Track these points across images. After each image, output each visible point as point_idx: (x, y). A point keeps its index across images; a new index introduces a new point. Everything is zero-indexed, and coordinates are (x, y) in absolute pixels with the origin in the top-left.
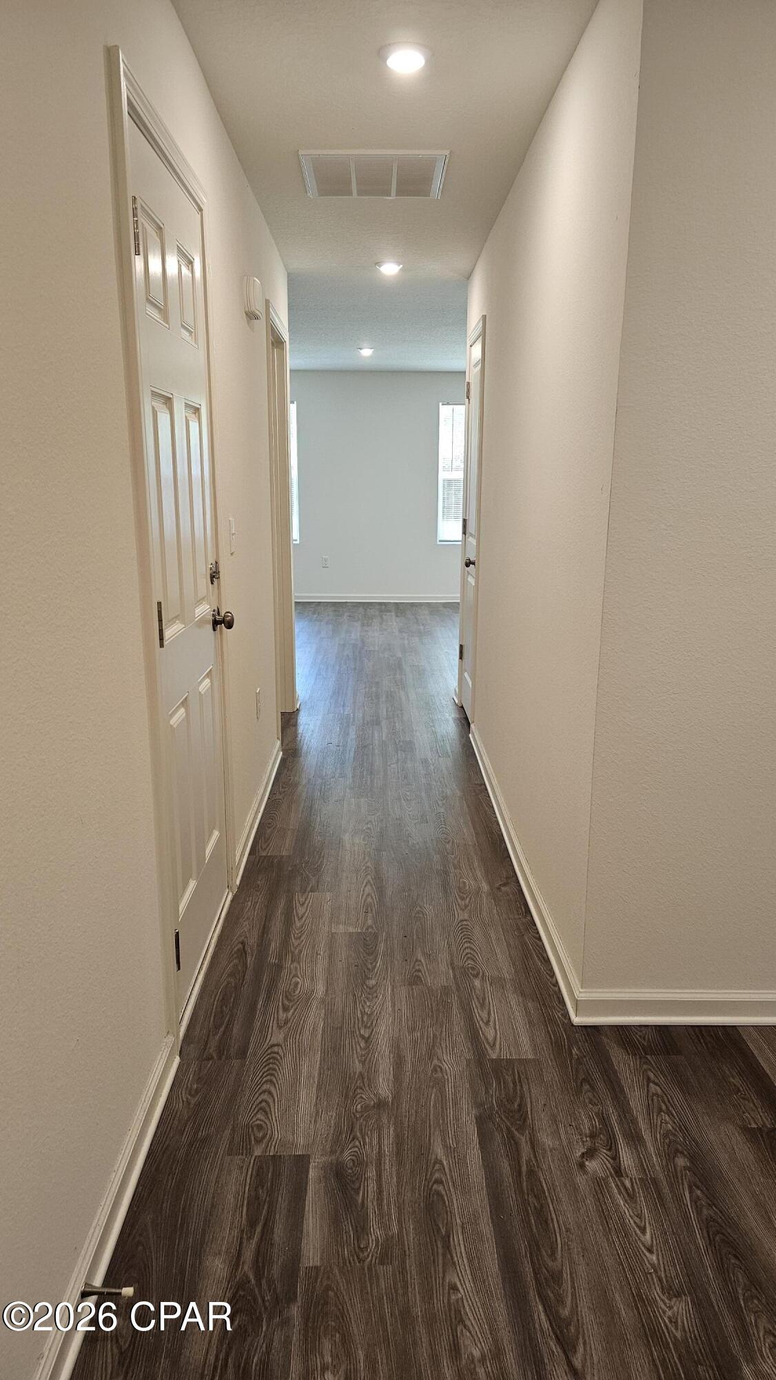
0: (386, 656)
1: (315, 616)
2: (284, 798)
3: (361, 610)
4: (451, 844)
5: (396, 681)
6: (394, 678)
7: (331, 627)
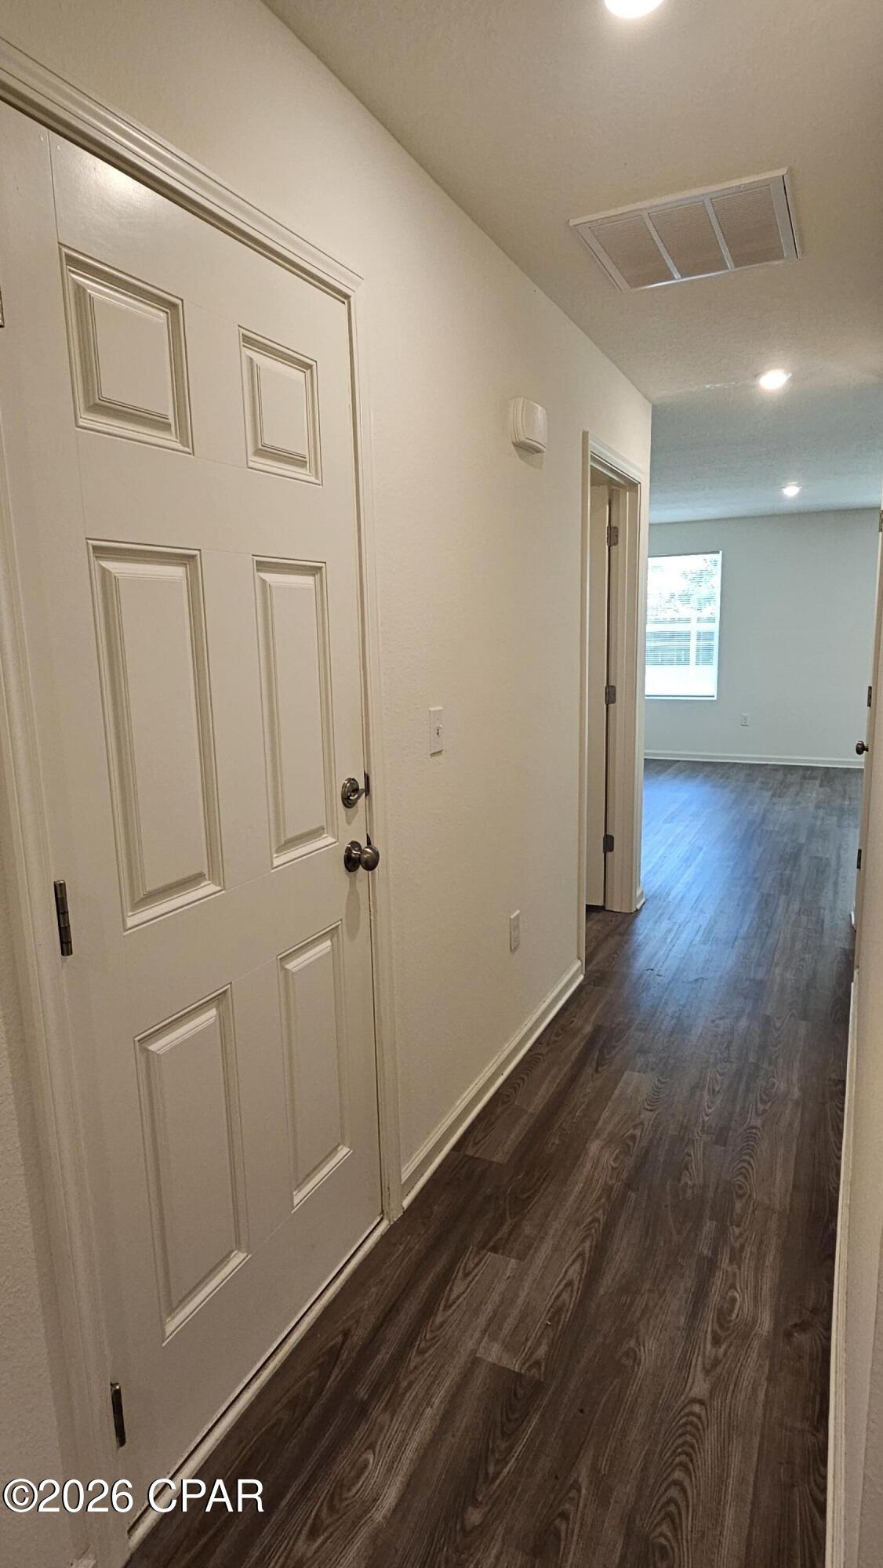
0: (785, 840)
1: (722, 780)
2: (547, 1054)
3: (780, 776)
4: (744, 1200)
5: (782, 879)
6: (782, 874)
7: (733, 796)
